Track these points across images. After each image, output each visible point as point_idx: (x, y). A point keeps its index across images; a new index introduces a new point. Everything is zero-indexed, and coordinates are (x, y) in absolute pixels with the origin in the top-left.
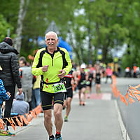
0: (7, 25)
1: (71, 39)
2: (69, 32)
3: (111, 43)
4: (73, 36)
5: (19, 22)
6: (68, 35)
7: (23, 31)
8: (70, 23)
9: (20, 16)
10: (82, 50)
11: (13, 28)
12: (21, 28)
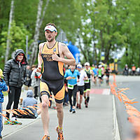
0: (27, 32)
1: (80, 43)
2: (78, 37)
3: (112, 47)
4: (82, 41)
5: (36, 29)
6: (78, 39)
7: (39, 37)
8: (79, 30)
9: (37, 25)
10: (89, 52)
11: (31, 35)
12: (38, 35)
